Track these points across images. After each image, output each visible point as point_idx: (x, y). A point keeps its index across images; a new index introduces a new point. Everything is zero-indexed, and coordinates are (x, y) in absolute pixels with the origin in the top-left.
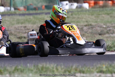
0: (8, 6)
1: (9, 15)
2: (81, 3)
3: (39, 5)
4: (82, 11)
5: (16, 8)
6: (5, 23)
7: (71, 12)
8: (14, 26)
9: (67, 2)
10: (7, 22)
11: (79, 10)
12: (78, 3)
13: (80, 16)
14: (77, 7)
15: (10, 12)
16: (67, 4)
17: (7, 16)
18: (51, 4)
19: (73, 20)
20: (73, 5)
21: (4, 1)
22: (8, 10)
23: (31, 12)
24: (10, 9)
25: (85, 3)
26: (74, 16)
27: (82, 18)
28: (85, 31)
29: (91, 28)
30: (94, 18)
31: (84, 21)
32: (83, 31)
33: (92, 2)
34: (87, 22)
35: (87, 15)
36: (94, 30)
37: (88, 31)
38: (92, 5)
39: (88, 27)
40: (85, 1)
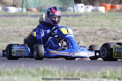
0: (20, 7)
1: (20, 16)
2: (97, 6)
4: (97, 14)
5: (28, 8)
6: (16, 24)
7: (85, 15)
9: (82, 5)
10: (17, 23)
11: (95, 13)
12: (93, 6)
13: (95, 20)
14: (92, 10)
16: (82, 7)
17: (17, 17)
18: (65, 6)
20: (89, 8)
21: (16, 2)
22: (19, 10)
24: (22, 10)
25: (101, 6)
26: (89, 19)
27: (97, 22)
28: (98, 36)
29: (105, 33)
30: (110, 23)
31: (98, 26)
32: (96, 35)
33: (109, 5)
34: (101, 26)
35: (102, 19)
36: (109, 34)
37: (101, 36)
38: (109, 8)
39: (101, 31)
40: (101, 4)
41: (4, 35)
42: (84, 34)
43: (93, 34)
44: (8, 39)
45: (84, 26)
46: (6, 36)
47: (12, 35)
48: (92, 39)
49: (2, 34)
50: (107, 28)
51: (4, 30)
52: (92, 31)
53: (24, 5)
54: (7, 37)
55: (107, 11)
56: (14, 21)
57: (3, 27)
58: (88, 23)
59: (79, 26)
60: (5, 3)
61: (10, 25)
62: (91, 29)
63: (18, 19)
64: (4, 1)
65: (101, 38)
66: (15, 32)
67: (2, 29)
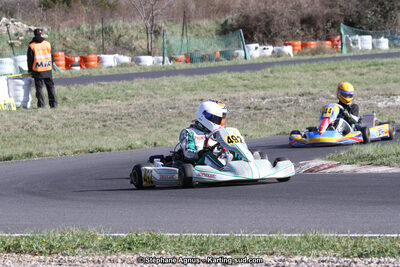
0: (160, 55)
2: (279, 46)
3: (210, 51)
5: (172, 56)
9: (257, 45)
12: (274, 45)
13: (286, 75)
14: (273, 52)
16: (256, 48)
18: (229, 48)
20: (267, 49)
23: (200, 65)
24: (163, 61)
25: (286, 45)
26: (277, 74)
27: (290, 78)
29: (312, 101)
30: (311, 78)
31: (295, 85)
32: (299, 106)
33: (298, 43)
34: (299, 85)
35: (298, 73)
36: (318, 103)
37: (307, 106)
39: (305, 97)
40: (287, 42)
43: (293, 103)
48: (294, 113)
50: (312, 90)
52: (289, 98)
53: (166, 52)
58: (277, 82)
59: (263, 88)
60: (135, 49)
62: (288, 95)
64: (133, 47)
66: (171, 108)
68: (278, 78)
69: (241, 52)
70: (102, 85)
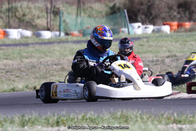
0: (57, 31)
1: (59, 43)
2: (159, 25)
4: (161, 36)
5: (68, 32)
6: (54, 53)
7: (146, 38)
8: (67, 58)
9: (140, 24)
10: (56, 52)
11: (157, 35)
12: (154, 25)
13: (159, 44)
14: (153, 31)
15: (60, 38)
16: (139, 27)
17: (56, 44)
18: (117, 27)
19: (149, 49)
20: (148, 28)
21: (50, 24)
24: (60, 35)
25: (164, 25)
26: (151, 43)
27: (162, 47)
28: (167, 65)
29: (176, 61)
30: (180, 47)
31: (165, 51)
32: (164, 65)
33: (175, 23)
34: (169, 51)
35: (168, 43)
36: (181, 63)
37: (171, 65)
38: (175, 27)
39: (171, 59)
40: (165, 23)
41: (41, 69)
42: (148, 63)
43: (159, 63)
44: (47, 74)
45: (145, 53)
46: (44, 72)
47: (52, 69)
48: (159, 70)
49: (38, 68)
50: (178, 54)
51: (41, 63)
52: (157, 59)
53: (62, 28)
54: (46, 72)
55: (173, 31)
56: (51, 49)
57: (39, 59)
58: (151, 49)
60: (36, 26)
61: (47, 56)
62: (156, 57)
63: (57, 47)
64: (34, 24)
65: (171, 68)
66: (55, 65)
67: (37, 61)
68: (152, 46)
69: (126, 30)
70: (2, 49)
